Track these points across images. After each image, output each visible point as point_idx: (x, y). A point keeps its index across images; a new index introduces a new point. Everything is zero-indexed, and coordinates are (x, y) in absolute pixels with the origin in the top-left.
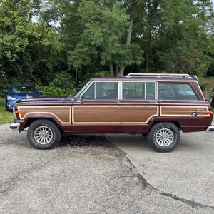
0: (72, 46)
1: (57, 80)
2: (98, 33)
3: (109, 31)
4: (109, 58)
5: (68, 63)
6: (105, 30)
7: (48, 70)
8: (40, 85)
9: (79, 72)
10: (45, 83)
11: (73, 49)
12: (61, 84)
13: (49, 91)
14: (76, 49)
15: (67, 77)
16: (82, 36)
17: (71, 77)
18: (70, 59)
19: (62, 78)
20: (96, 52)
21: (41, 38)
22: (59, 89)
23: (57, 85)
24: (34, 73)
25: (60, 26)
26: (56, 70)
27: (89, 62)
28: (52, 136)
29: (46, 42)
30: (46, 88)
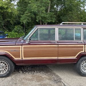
0: (23, 13)
1: (16, 29)
2: (35, 6)
3: (41, 5)
4: (40, 18)
5: (21, 21)
6: (38, 4)
7: (11, 24)
8: (8, 32)
9: (26, 25)
10: (10, 30)
11: (23, 14)
12: (17, 31)
13: (12, 34)
14: (24, 14)
15: (20, 28)
16: (27, 8)
17: (22, 28)
18: (21, 19)
19: (18, 28)
20: (34, 16)
21: (7, 8)
22: (17, 33)
23: (16, 32)
24: (4, 26)
25: (17, 4)
26: (15, 24)
27: (30, 21)
28: (8, 68)
29: (9, 11)
30: (10, 33)
